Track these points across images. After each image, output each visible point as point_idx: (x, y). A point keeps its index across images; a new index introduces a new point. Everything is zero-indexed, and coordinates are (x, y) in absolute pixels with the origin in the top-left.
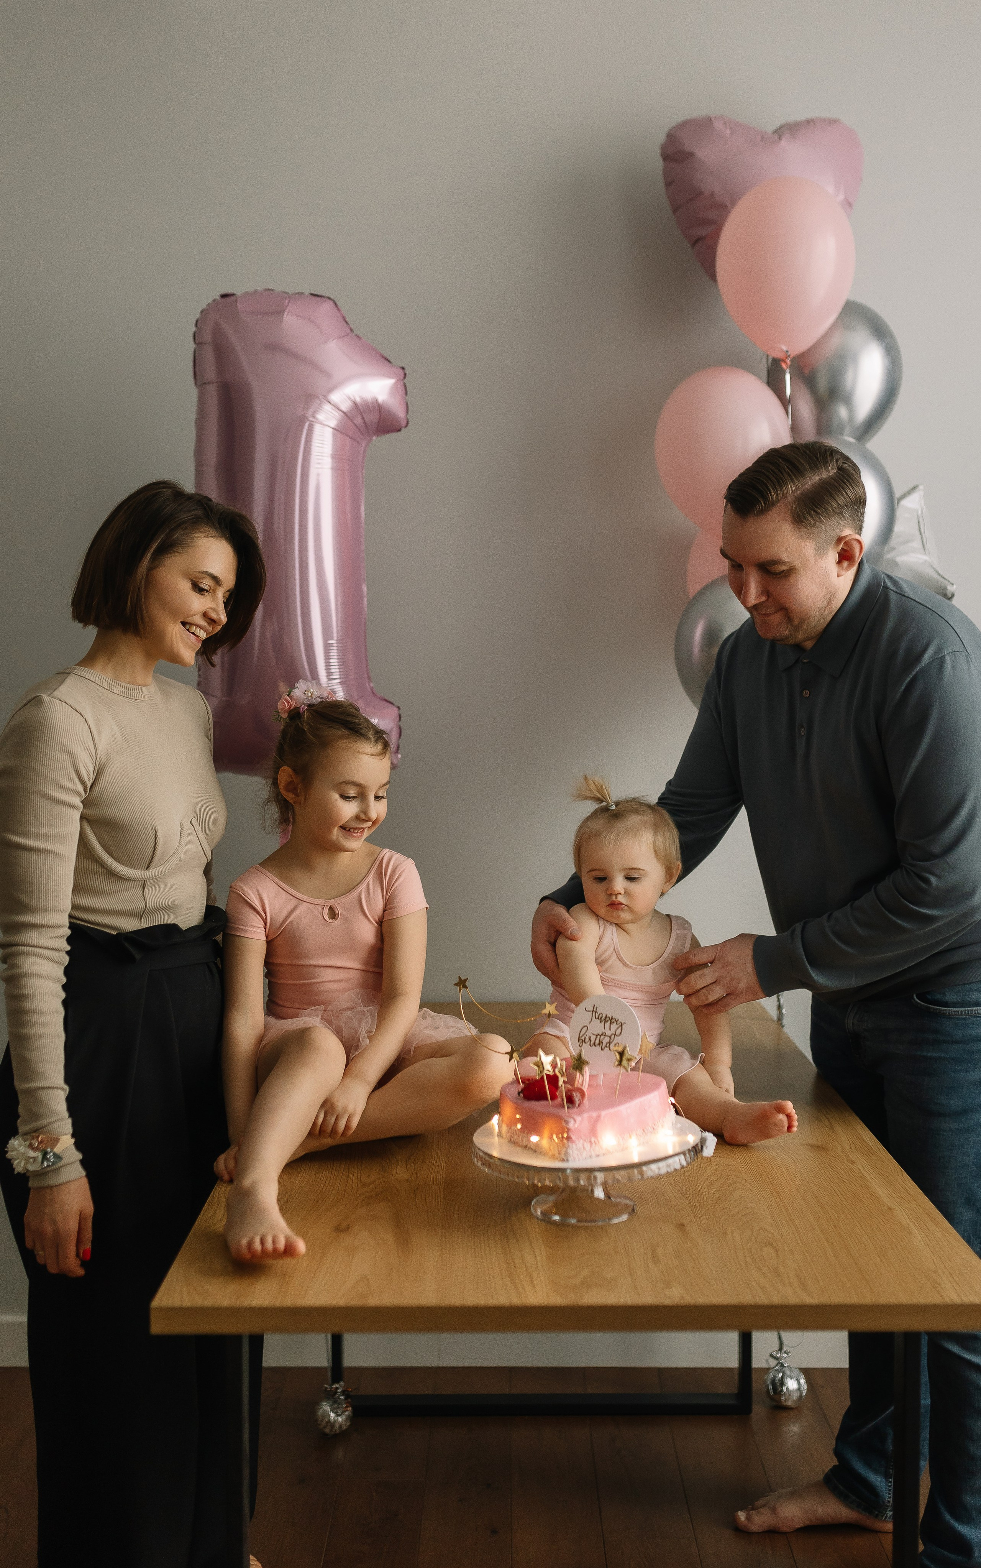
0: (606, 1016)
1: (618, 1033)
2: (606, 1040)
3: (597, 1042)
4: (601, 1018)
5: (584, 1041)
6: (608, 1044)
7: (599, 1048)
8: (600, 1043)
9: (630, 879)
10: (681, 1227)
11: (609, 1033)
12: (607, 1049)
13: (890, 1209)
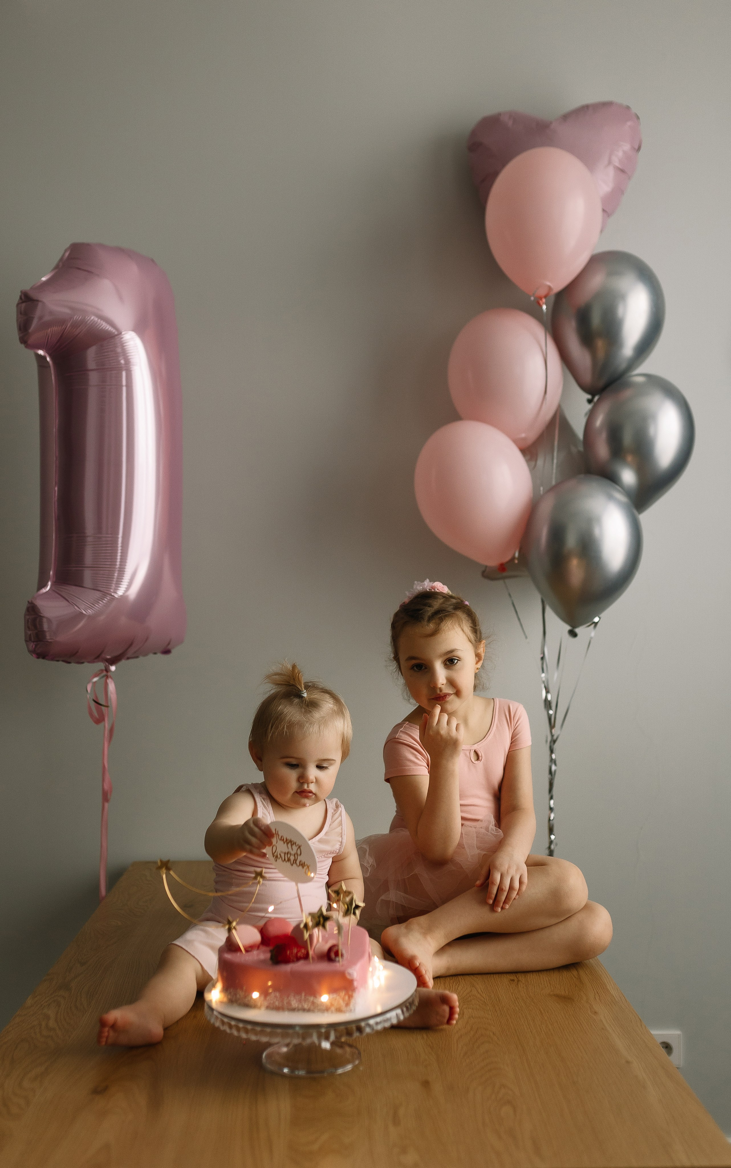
0: (286, 839)
1: (299, 852)
2: (292, 858)
3: (286, 859)
4: (283, 840)
5: (277, 857)
6: (295, 861)
7: (288, 864)
8: (289, 860)
9: (320, 767)
10: (426, 1084)
11: (293, 852)
12: (294, 865)
13: (628, 1062)
